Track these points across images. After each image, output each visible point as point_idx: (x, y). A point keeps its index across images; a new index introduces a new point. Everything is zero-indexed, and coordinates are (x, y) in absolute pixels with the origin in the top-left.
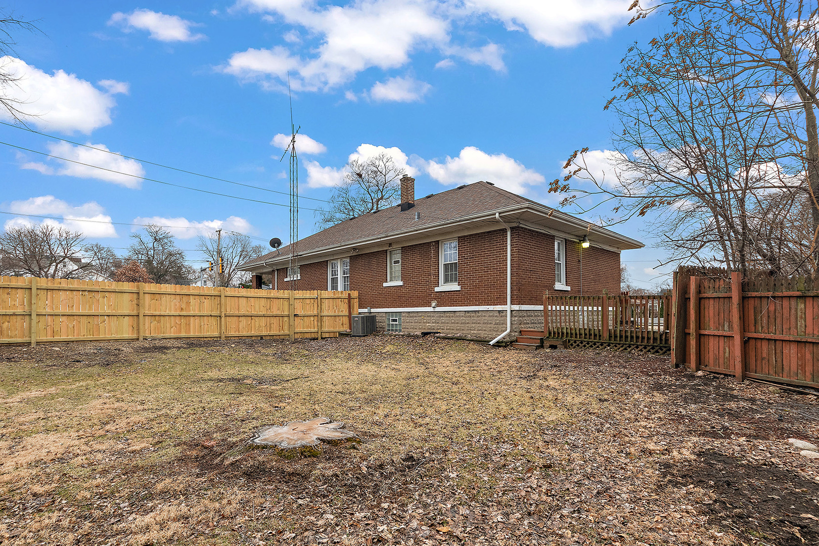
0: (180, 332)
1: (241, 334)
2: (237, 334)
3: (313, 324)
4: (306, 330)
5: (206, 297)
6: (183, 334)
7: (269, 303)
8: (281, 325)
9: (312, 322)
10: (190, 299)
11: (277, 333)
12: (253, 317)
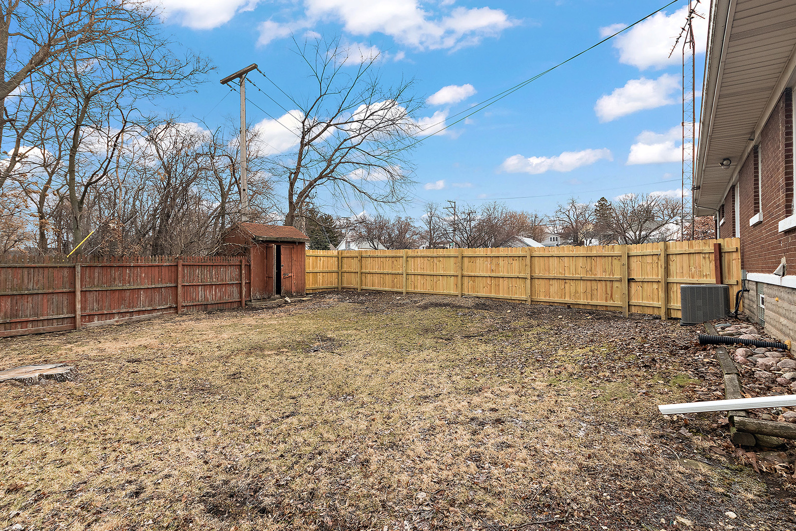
0: (491, 292)
1: (552, 299)
2: (547, 299)
3: (656, 294)
4: (645, 302)
5: (514, 258)
6: (493, 295)
7: (589, 264)
8: (609, 292)
9: (656, 291)
10: (499, 261)
11: (603, 303)
12: (567, 281)
